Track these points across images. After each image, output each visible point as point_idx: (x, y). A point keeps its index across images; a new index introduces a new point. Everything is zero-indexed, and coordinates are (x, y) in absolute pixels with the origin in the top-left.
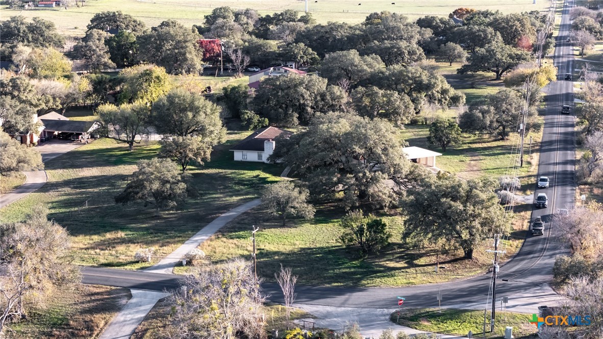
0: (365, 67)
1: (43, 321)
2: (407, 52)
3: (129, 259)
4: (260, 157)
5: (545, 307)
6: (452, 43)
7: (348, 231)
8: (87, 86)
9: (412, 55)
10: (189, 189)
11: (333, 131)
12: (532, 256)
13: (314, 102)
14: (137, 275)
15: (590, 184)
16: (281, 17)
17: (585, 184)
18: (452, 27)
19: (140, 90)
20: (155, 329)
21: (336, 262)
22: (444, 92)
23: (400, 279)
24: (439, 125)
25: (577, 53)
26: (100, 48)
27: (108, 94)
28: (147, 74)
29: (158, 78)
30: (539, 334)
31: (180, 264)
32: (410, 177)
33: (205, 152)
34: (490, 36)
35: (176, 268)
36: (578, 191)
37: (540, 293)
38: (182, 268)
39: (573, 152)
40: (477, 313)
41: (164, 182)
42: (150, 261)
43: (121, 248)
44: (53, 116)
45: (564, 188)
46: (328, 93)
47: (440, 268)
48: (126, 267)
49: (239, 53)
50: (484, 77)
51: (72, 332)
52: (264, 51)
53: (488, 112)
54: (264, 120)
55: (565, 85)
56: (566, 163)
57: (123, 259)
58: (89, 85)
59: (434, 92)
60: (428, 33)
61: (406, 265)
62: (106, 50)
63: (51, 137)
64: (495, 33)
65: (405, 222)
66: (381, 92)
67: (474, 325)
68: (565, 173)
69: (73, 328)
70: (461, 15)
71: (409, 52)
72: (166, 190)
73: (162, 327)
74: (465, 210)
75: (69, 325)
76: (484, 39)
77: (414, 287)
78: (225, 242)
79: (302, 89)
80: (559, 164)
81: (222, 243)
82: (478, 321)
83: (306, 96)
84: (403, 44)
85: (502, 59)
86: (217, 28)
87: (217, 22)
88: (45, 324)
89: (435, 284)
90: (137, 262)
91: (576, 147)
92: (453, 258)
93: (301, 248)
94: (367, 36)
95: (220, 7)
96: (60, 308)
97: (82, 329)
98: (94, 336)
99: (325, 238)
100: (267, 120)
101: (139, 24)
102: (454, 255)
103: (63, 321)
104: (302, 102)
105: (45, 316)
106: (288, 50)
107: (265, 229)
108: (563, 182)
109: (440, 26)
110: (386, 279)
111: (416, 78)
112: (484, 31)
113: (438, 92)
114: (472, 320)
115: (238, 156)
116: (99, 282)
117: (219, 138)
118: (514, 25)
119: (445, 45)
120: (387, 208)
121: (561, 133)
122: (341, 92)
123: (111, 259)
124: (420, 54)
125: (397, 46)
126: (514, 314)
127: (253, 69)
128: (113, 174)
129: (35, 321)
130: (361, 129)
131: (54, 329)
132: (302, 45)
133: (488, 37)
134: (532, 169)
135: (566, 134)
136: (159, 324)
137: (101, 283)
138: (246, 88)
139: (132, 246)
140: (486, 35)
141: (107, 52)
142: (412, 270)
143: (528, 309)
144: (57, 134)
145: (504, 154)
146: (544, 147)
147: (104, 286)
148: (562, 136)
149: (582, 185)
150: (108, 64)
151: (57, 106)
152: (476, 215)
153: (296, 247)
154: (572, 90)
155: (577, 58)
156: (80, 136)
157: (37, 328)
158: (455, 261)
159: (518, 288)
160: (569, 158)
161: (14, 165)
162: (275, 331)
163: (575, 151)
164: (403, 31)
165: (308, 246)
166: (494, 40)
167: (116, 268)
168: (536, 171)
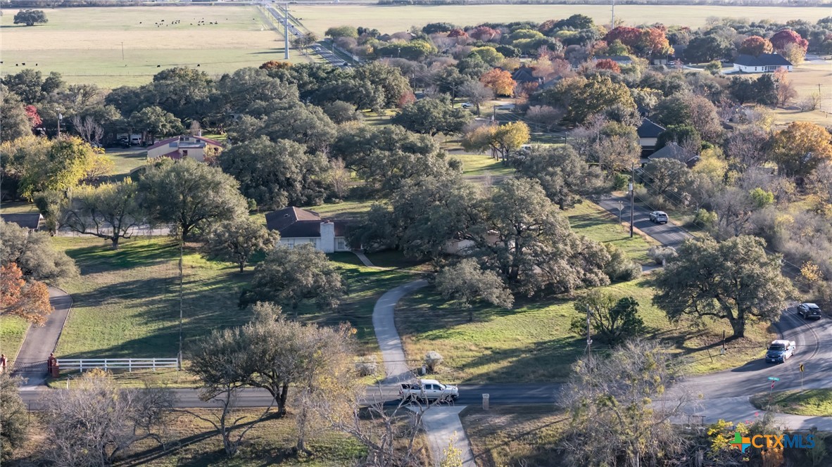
20: (499, 449)
23: (699, 367)
28: (64, 148)
29: (80, 152)
31: (419, 373)
42: (375, 373)
46: (313, 164)
47: (725, 350)
54: (252, 201)
73: (504, 445)
88: (347, 459)
105: (335, 448)
132: (158, 109)
134: (649, 239)
136: (496, 442)
142: (696, 356)
158: (729, 340)
168: (655, 240)
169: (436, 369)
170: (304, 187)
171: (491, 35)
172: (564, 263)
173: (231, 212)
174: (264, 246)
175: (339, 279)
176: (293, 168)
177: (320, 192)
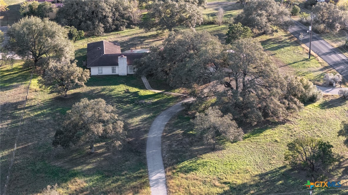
4: (113, 70)
33: (86, 76)
54: (81, 32)
115: (95, 71)
160: (329, 47)
168: (324, 62)
170: (113, 20)
172: (276, 101)
173: (63, 51)
174: (78, 82)
175: (122, 126)
176: (107, 10)
177: (123, 22)
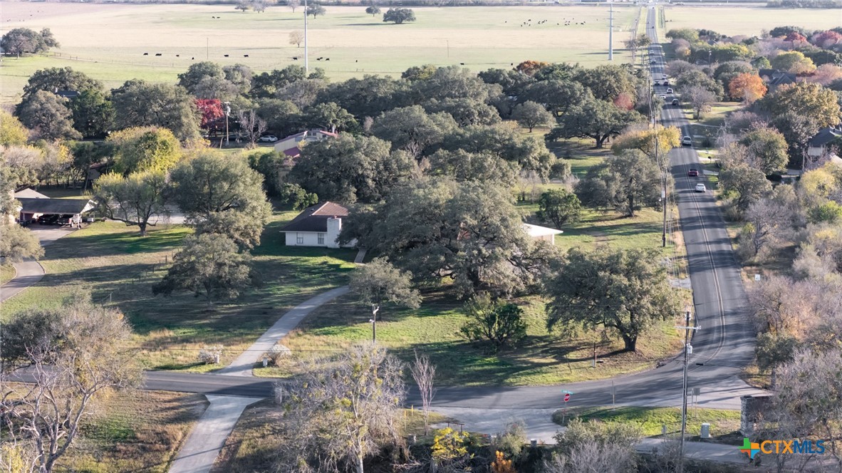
0: (436, 128)
1: (101, 434)
2: (477, 112)
3: (191, 361)
4: (320, 240)
5: (749, 397)
6: (531, 102)
7: (472, 320)
8: (66, 156)
9: (483, 116)
10: (252, 274)
11: (434, 197)
12: (708, 346)
13: (376, 172)
14: (209, 378)
15: (757, 265)
16: (282, 76)
17: (751, 265)
18: (524, 84)
19: (141, 160)
20: (252, 441)
21: (461, 359)
22: (543, 159)
23: (551, 377)
24: (552, 196)
25: (691, 116)
26: (61, 112)
27: (92, 168)
28: (149, 139)
29: (164, 143)
30: (742, 432)
31: (259, 365)
32: (535, 256)
33: (254, 232)
34: (578, 93)
35: (255, 369)
36: (744, 273)
37: (732, 386)
38: (263, 369)
39: (724, 230)
40: (661, 410)
41: (220, 265)
42: (218, 362)
43: (176, 349)
44: (29, 194)
45: (726, 270)
46: (393, 160)
47: (598, 362)
48: (190, 370)
49: (253, 115)
50: (580, 146)
51: (142, 446)
52: (283, 113)
53: (613, 179)
54: (312, 196)
55: (687, 154)
56: (719, 242)
57: (181, 360)
58: (68, 154)
59: (531, 158)
60: (497, 91)
61: (554, 360)
62: (68, 115)
63: (29, 221)
64: (585, 90)
65: (548, 307)
66: (470, 156)
67: (659, 424)
68: (721, 253)
69: (142, 442)
70: (528, 71)
71: (480, 113)
72: (224, 274)
73: (260, 437)
74: (630, 285)
75: (137, 438)
76: (571, 97)
77: (570, 385)
78: (309, 339)
79: (360, 155)
80: (710, 243)
81: (307, 341)
82: (663, 420)
83: (366, 165)
84: (471, 102)
85: (605, 121)
86: (204, 88)
87: (203, 80)
88: (105, 438)
89: (596, 381)
90: (203, 364)
91: (726, 224)
92: (610, 351)
93: (412, 345)
94: (417, 93)
95: (198, 63)
96: (120, 418)
97: (155, 443)
98: (173, 450)
99: (437, 332)
100: (315, 195)
101: (95, 85)
102: (611, 348)
103: (127, 434)
104: (360, 172)
105: (101, 428)
106: (315, 112)
107: (356, 323)
108: (723, 263)
109: (508, 82)
110: (533, 377)
111: (505, 140)
112: (571, 87)
113: (535, 158)
114: (656, 419)
115: (291, 239)
116: (160, 387)
117: (263, 217)
118: (606, 81)
119: (523, 105)
120: (511, 296)
121: (701, 209)
122: (409, 159)
123: (167, 361)
124: (494, 116)
125: (464, 104)
126: (707, 410)
127: (267, 139)
128: (130, 264)
129: (90, 435)
130: (471, 194)
131: (118, 444)
132: (333, 105)
133: (576, 94)
134: (679, 249)
135: (707, 209)
136: (255, 435)
137: (164, 388)
138: (281, 156)
139: (189, 346)
140: (573, 93)
141: (69, 118)
142: (563, 366)
143: (722, 404)
144: (36, 218)
145: (636, 233)
146: (686, 224)
147: (168, 392)
148: (703, 211)
149: (748, 266)
150: (71, 134)
151: (33, 181)
152: (644, 292)
153: (404, 343)
154: (698, 159)
155: (692, 123)
156: (70, 219)
157: (95, 442)
158: (615, 353)
159: (706, 382)
160: (722, 236)
161: (9, 249)
162: (412, 437)
163: (726, 228)
164: (467, 86)
165: (418, 341)
166: (584, 99)
167: (177, 371)
168: (683, 251)
169: (279, 362)
171: (836, 39)
